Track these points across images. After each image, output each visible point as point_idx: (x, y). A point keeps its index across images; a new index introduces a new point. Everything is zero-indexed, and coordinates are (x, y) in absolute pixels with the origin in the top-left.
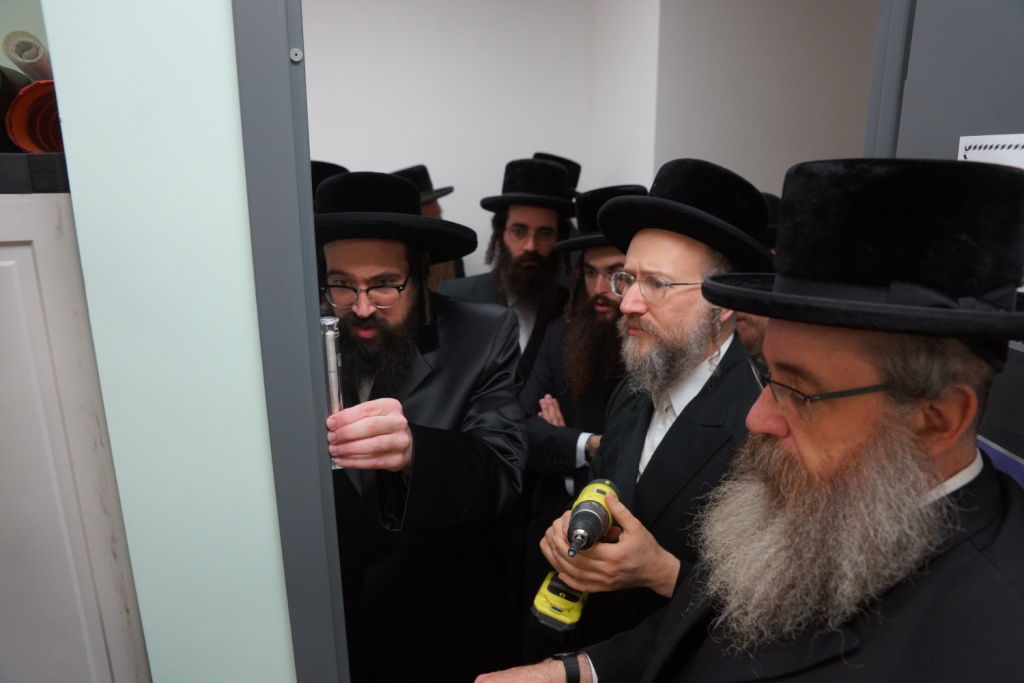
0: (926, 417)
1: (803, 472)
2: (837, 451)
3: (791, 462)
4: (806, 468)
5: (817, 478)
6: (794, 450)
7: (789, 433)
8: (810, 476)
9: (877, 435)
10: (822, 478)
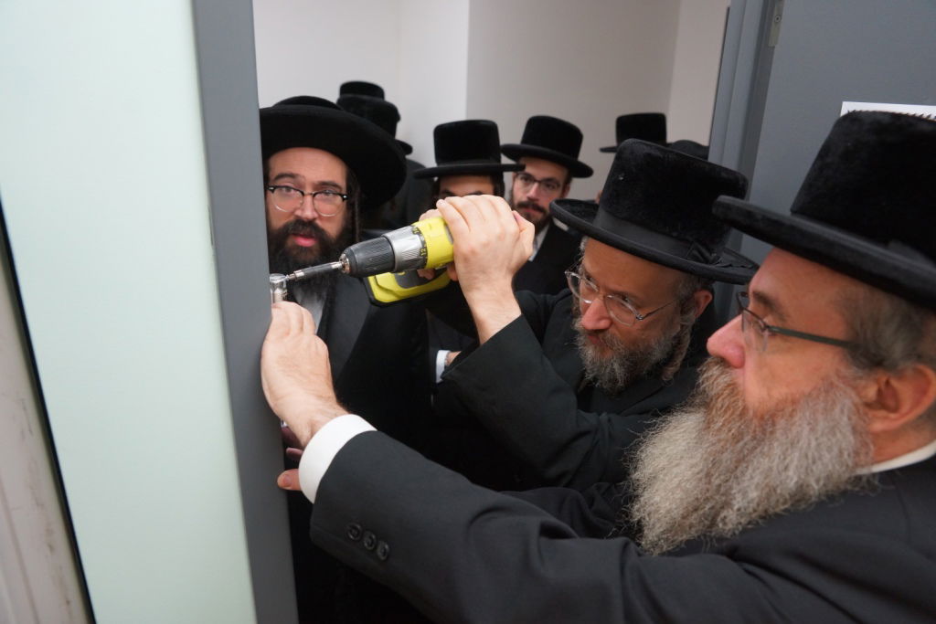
0: (880, 392)
1: (740, 404)
2: (780, 392)
3: (733, 389)
4: (744, 401)
5: (751, 413)
6: (740, 381)
7: (742, 365)
8: (745, 410)
9: (822, 389)
10: (755, 413)
